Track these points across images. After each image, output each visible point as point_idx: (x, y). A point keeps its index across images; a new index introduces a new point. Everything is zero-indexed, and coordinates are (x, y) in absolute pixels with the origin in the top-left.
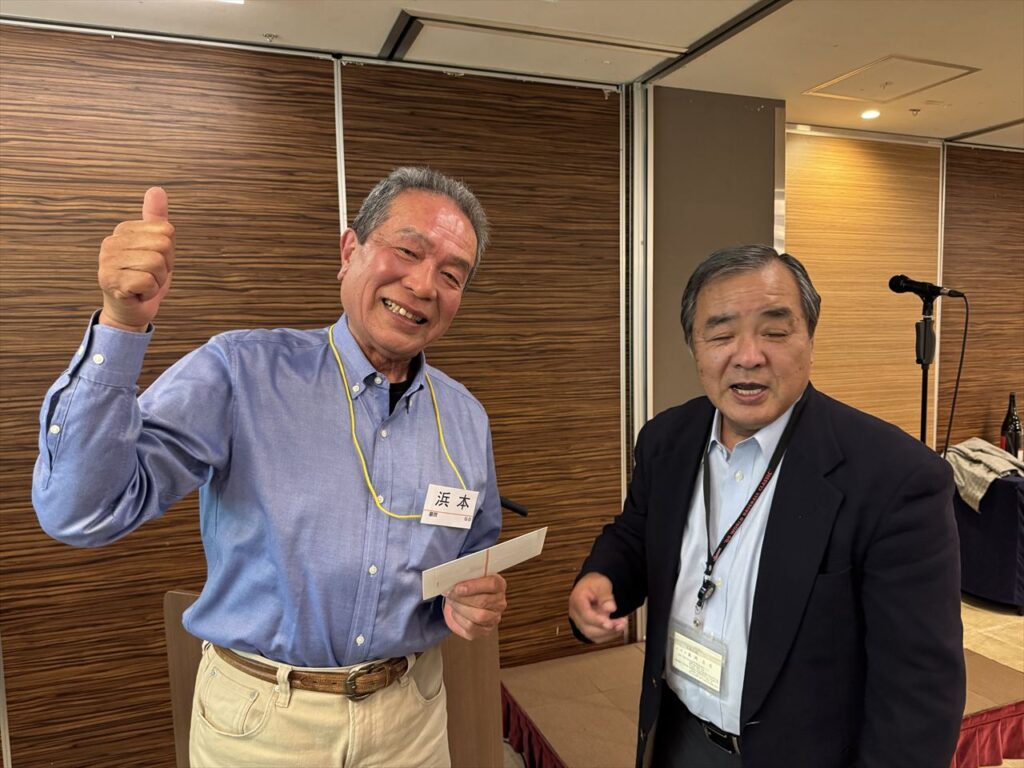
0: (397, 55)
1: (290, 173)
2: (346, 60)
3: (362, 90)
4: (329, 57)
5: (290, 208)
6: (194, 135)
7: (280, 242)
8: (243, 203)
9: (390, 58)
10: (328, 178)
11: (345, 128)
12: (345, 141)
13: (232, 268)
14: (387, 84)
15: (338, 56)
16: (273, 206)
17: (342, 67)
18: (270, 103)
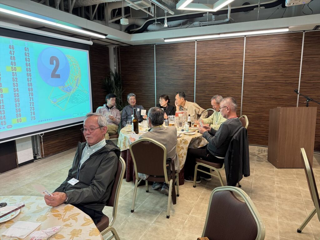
0: (317, 29)
1: (293, 53)
2: (306, 31)
3: (308, 37)
4: (303, 32)
5: (292, 58)
6: (277, 48)
7: (289, 64)
8: (284, 58)
9: (315, 29)
10: (300, 53)
11: (304, 44)
12: (304, 46)
13: (281, 69)
14: (313, 34)
15: (304, 31)
16: (289, 58)
17: (305, 33)
18: (290, 41)
